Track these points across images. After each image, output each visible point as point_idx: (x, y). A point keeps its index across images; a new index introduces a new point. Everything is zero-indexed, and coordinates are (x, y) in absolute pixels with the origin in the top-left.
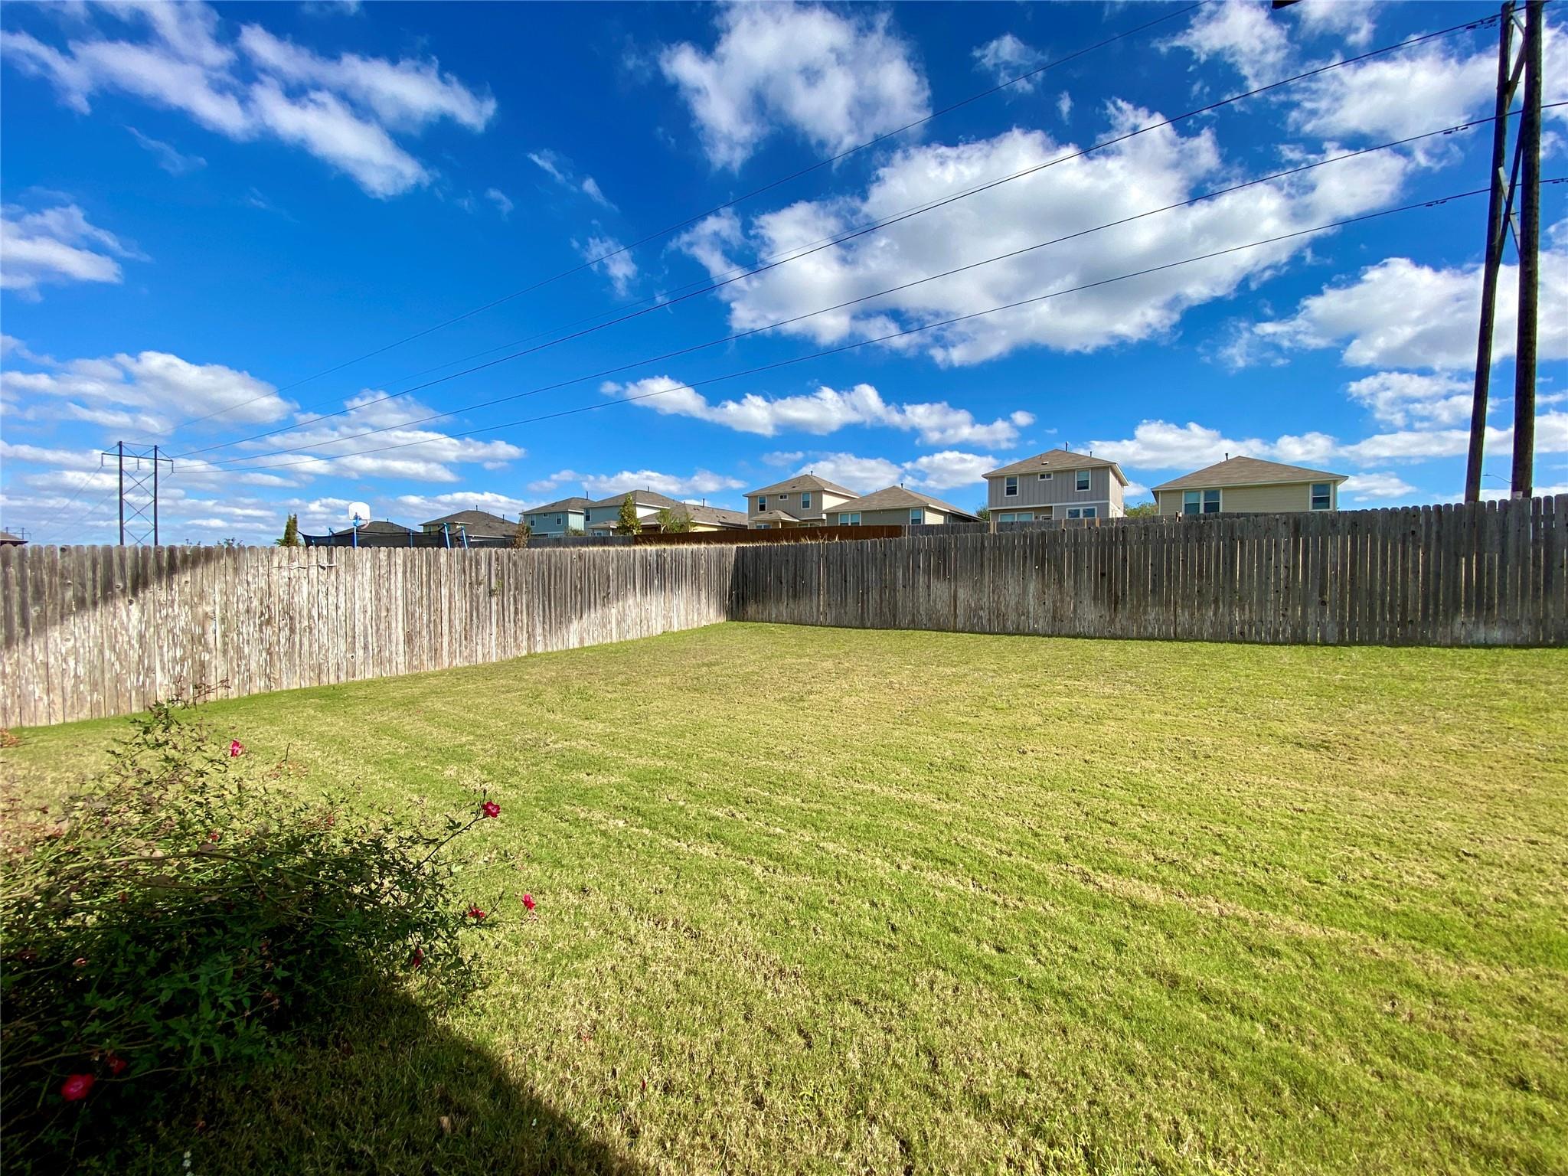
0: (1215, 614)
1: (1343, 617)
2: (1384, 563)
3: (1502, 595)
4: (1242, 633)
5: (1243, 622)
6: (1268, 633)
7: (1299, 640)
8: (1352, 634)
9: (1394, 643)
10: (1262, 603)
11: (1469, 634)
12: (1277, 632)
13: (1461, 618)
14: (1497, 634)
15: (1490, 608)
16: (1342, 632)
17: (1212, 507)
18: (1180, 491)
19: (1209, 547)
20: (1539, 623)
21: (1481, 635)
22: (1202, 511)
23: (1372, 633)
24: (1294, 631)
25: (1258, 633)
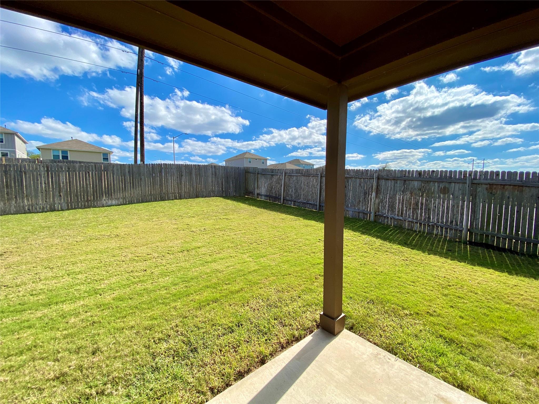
0: (16, 203)
1: (68, 200)
2: (80, 182)
3: (114, 191)
4: (29, 209)
5: (29, 205)
6: (40, 208)
7: (52, 210)
8: (71, 205)
9: (85, 207)
10: (36, 197)
11: (106, 203)
12: (43, 208)
13: (104, 198)
14: (114, 202)
15: (111, 195)
16: (68, 206)
17: (65, 157)
18: (51, 149)
19: (10, 175)
20: (124, 198)
21: (110, 202)
22: (61, 158)
23: (78, 205)
24: (50, 207)
25: (36, 209)
